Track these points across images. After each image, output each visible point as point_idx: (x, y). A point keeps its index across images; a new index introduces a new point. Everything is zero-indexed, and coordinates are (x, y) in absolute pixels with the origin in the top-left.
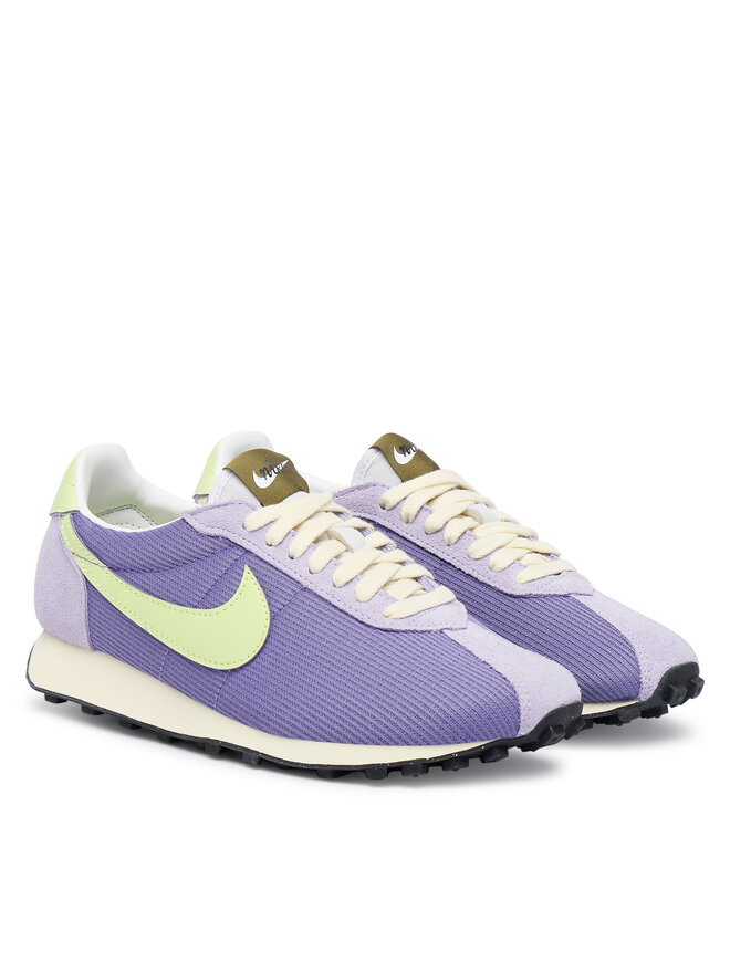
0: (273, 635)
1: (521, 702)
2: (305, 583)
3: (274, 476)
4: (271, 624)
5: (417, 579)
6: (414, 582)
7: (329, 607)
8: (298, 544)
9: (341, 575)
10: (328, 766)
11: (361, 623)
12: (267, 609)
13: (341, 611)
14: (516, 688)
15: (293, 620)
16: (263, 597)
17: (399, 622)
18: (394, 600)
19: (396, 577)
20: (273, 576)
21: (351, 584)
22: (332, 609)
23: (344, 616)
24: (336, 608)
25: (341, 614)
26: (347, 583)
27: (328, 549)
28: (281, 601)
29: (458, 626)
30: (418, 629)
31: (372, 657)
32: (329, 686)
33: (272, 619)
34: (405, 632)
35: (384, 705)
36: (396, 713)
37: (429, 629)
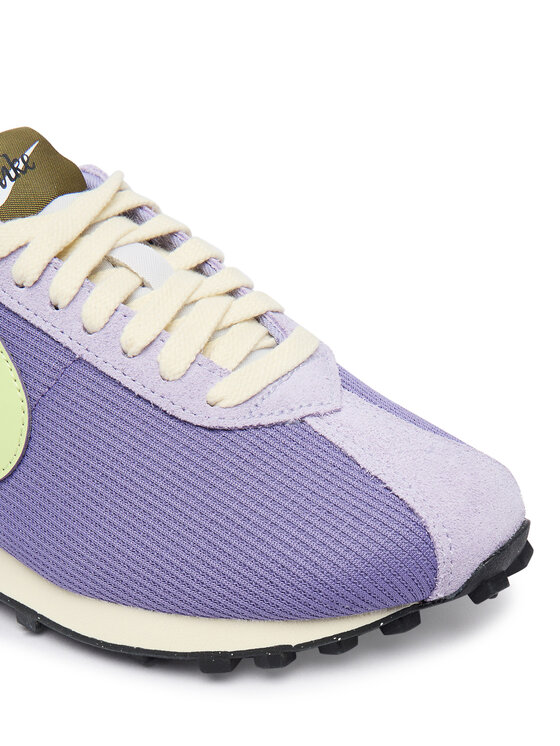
0: (35, 437)
1: (438, 551)
2: (79, 351)
3: (10, 184)
4: (31, 419)
5: (258, 319)
6: (255, 323)
7: (120, 391)
8: (65, 282)
9: (135, 335)
10: (138, 649)
11: (172, 417)
12: (22, 394)
13: (139, 397)
14: (431, 530)
15: (64, 413)
16: (14, 374)
17: (233, 412)
18: (224, 373)
19: (225, 323)
20: (29, 339)
21: (152, 350)
22: (125, 394)
23: (144, 406)
24: (130, 392)
25: (139, 402)
26: (145, 349)
27: (113, 285)
28: (43, 380)
29: (329, 408)
30: (265, 421)
31: (192, 480)
32: (127, 529)
33: (32, 411)
34: (244, 429)
35: (215, 564)
36: (236, 578)
37: (282, 418)
